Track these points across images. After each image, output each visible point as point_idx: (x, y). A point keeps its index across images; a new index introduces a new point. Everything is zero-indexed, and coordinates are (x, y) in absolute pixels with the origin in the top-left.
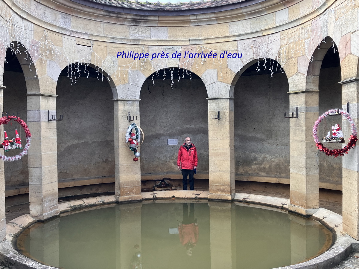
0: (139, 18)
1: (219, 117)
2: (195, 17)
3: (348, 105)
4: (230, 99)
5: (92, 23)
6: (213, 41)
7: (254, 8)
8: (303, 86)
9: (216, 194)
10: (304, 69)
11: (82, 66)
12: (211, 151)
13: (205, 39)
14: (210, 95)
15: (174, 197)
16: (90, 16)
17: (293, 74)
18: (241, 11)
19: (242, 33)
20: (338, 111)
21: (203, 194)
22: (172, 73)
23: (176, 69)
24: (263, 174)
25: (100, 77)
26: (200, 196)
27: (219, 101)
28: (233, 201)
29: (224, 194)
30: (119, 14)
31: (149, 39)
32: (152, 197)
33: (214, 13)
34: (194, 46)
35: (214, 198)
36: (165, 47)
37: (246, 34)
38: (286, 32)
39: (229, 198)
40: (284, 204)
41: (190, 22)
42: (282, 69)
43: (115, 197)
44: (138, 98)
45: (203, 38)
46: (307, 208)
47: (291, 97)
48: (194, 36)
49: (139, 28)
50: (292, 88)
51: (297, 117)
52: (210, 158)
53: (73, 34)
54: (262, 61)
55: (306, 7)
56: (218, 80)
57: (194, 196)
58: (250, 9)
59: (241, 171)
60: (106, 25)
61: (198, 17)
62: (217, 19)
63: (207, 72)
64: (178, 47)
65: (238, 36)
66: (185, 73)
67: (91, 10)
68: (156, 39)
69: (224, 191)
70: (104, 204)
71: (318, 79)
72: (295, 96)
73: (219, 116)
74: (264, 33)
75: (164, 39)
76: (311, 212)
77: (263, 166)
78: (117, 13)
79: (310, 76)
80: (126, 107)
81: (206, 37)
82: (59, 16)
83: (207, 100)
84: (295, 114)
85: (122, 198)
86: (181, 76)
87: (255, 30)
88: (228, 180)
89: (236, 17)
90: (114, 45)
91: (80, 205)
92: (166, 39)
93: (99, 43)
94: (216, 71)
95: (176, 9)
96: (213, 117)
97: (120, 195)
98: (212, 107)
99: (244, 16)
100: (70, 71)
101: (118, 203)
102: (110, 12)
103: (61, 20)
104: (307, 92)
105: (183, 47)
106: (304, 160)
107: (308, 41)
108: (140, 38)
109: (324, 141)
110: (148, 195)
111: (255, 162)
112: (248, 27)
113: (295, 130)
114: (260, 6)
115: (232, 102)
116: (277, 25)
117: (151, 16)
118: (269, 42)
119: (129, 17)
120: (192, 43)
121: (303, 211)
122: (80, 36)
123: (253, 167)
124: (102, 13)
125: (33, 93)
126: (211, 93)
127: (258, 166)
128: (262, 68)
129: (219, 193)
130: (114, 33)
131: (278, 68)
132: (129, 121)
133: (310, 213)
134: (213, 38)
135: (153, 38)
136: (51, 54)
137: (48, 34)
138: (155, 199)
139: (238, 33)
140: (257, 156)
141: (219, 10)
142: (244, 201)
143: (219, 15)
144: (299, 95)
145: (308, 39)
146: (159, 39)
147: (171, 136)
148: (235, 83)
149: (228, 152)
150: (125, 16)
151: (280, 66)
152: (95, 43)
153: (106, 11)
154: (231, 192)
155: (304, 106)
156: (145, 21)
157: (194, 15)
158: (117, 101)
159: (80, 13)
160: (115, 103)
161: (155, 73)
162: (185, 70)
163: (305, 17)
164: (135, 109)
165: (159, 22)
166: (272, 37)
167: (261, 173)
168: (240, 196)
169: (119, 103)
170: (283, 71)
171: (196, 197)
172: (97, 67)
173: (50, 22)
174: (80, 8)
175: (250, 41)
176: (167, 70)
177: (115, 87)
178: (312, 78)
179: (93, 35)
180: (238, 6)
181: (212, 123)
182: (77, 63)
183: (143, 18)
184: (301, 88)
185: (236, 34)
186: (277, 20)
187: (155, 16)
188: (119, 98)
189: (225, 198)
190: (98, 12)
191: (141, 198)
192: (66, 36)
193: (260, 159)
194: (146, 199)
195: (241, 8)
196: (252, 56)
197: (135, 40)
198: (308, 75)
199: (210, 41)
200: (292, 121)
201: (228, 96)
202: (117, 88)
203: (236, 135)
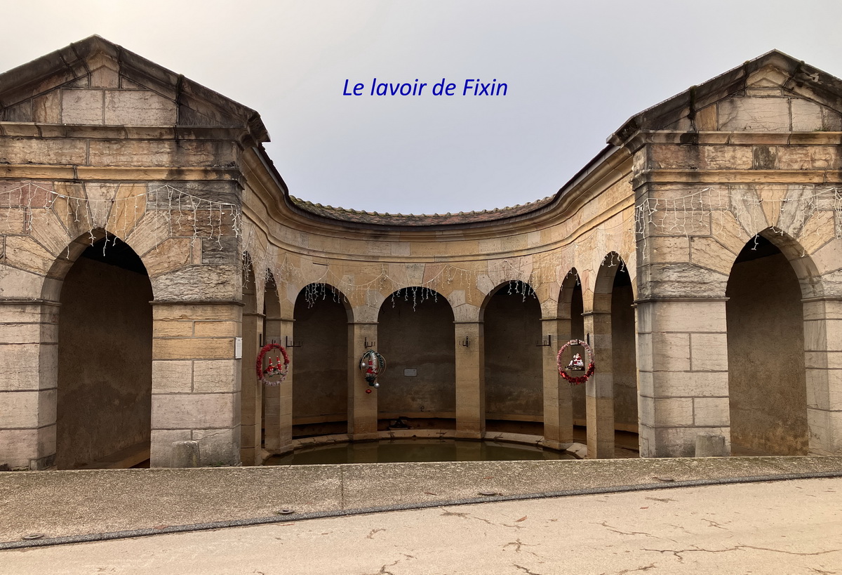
0: (379, 233)
1: (467, 344)
2: (441, 233)
3: (588, 335)
4: (480, 323)
5: (329, 239)
6: (461, 259)
7: (505, 228)
8: (554, 313)
9: (464, 432)
10: (555, 295)
11: (319, 287)
12: (458, 383)
13: (452, 257)
14: (457, 318)
15: (415, 436)
16: (327, 232)
17: (545, 299)
18: (491, 229)
19: (492, 252)
20: (578, 342)
21: (449, 433)
22: (415, 293)
23: (420, 288)
24: (519, 412)
25: (336, 298)
26: (445, 436)
27: (468, 325)
28: (483, 440)
29: (473, 432)
30: (359, 229)
31: (389, 255)
32: (389, 436)
33: (462, 230)
34: (440, 264)
35: (462, 436)
36: (406, 264)
37: (497, 254)
38: (538, 255)
39: (479, 436)
40: (539, 441)
41: (435, 237)
42: (534, 293)
43: (348, 436)
44: (376, 321)
45: (450, 255)
46: (560, 442)
47: (543, 323)
48: (439, 253)
49: (378, 243)
50: (544, 315)
51: (550, 345)
52: (457, 391)
53: (311, 252)
54: (513, 283)
55: (557, 234)
56: (467, 302)
57: (438, 436)
58: (501, 228)
59: (493, 408)
60: (342, 241)
61: (444, 233)
62: (465, 236)
63: (453, 293)
64: (422, 264)
65: (488, 255)
66: (429, 293)
67: (329, 227)
68: (396, 255)
69: (472, 428)
70: (336, 443)
71: (570, 306)
72: (548, 323)
73: (467, 342)
74: (516, 254)
75: (405, 256)
76: (565, 446)
77: (518, 402)
78: (356, 229)
79: (561, 304)
80: (363, 331)
81: (454, 254)
82: (298, 235)
83: (454, 324)
84: (548, 341)
85: (357, 436)
86: (425, 296)
87: (506, 250)
88: (478, 415)
89: (486, 235)
90: (350, 262)
91: (311, 443)
92: (408, 256)
93: (336, 261)
94: (464, 292)
95: (420, 223)
96: (461, 343)
97: (353, 433)
98: (460, 332)
99: (494, 234)
100: (308, 294)
101: (351, 442)
102: (349, 228)
103: (299, 239)
104: (559, 319)
105: (427, 265)
106: (556, 391)
107: (558, 268)
108: (381, 255)
109: (567, 369)
110: (385, 434)
111: (509, 398)
112: (499, 246)
113: (548, 359)
114: (511, 226)
115: (482, 326)
116: (529, 247)
117: (393, 231)
118: (521, 264)
119: (368, 232)
120: (437, 260)
121: (556, 445)
122: (317, 254)
123: (508, 403)
124: (341, 229)
125: (273, 318)
126: (458, 316)
127: (512, 402)
128: (513, 291)
129: (468, 431)
130: (351, 250)
131: (531, 293)
132: (366, 347)
133: (565, 448)
134: (460, 256)
135: (393, 255)
136: (290, 277)
137: (288, 255)
138: (393, 438)
139: (488, 252)
140: (512, 390)
141: (467, 227)
142: (496, 440)
143: (468, 232)
144: (552, 322)
145: (558, 265)
146: (400, 256)
147: (409, 366)
148: (485, 306)
149: (477, 383)
150: (364, 232)
151: (532, 290)
152: (331, 261)
153: (344, 227)
154: (481, 430)
155: (556, 334)
156: (386, 236)
157: (440, 231)
158: (353, 324)
159: (317, 230)
160: (349, 327)
161: (395, 293)
162: (429, 290)
163: (556, 243)
164: (372, 333)
165: (401, 237)
166: (523, 259)
167: (516, 411)
168: (492, 435)
169: (355, 327)
170: (536, 296)
171: (441, 437)
172: (334, 287)
173: (290, 242)
174: (318, 225)
175: (501, 261)
176: (409, 289)
177: (350, 308)
178: (563, 305)
179: (329, 253)
180: (488, 224)
181: (459, 350)
182: (314, 284)
183: (383, 233)
184: (553, 315)
185: (485, 252)
186: (529, 242)
187: (397, 232)
188: (355, 321)
189: (475, 437)
190: (337, 229)
191: (377, 437)
192: (303, 256)
193: (516, 394)
194: (383, 439)
195: (491, 227)
196: (503, 278)
197: (373, 257)
198: (559, 302)
199: (457, 259)
200: (545, 349)
201: (477, 320)
202: (353, 310)
203: (486, 364)
